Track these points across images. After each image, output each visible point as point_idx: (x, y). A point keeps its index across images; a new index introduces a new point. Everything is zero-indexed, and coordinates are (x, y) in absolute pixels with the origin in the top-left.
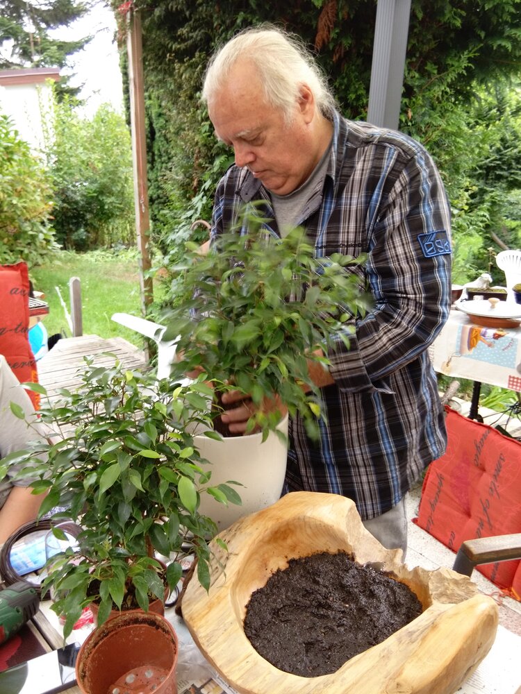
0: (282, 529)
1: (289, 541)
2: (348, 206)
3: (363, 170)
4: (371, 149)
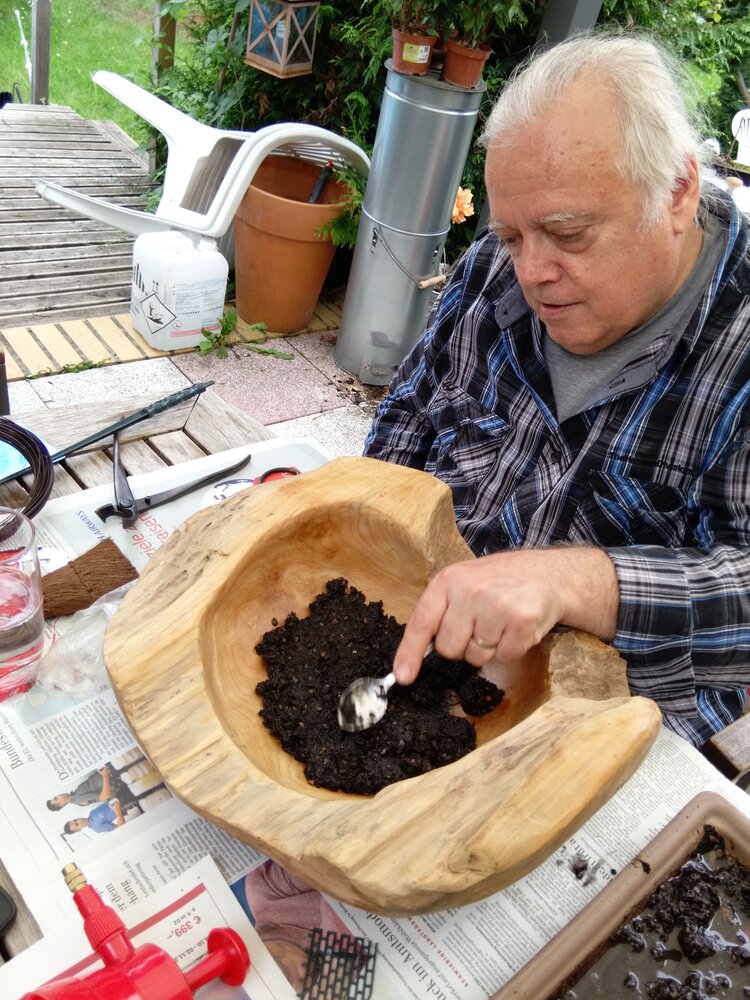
0: (318, 521)
1: (326, 541)
2: (690, 396)
3: (740, 337)
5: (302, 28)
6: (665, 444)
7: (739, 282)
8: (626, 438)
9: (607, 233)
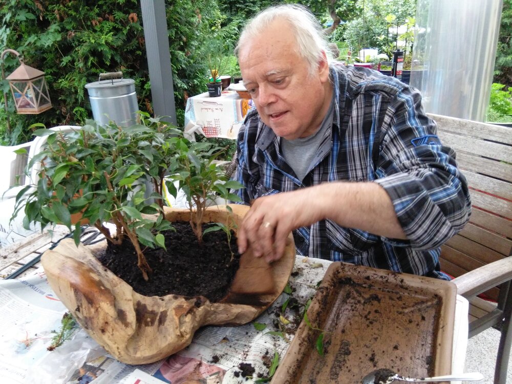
2: (351, 148)
3: (358, 116)
4: (360, 98)
5: (40, 89)
6: (350, 172)
7: (350, 94)
8: (332, 174)
9: (294, 79)
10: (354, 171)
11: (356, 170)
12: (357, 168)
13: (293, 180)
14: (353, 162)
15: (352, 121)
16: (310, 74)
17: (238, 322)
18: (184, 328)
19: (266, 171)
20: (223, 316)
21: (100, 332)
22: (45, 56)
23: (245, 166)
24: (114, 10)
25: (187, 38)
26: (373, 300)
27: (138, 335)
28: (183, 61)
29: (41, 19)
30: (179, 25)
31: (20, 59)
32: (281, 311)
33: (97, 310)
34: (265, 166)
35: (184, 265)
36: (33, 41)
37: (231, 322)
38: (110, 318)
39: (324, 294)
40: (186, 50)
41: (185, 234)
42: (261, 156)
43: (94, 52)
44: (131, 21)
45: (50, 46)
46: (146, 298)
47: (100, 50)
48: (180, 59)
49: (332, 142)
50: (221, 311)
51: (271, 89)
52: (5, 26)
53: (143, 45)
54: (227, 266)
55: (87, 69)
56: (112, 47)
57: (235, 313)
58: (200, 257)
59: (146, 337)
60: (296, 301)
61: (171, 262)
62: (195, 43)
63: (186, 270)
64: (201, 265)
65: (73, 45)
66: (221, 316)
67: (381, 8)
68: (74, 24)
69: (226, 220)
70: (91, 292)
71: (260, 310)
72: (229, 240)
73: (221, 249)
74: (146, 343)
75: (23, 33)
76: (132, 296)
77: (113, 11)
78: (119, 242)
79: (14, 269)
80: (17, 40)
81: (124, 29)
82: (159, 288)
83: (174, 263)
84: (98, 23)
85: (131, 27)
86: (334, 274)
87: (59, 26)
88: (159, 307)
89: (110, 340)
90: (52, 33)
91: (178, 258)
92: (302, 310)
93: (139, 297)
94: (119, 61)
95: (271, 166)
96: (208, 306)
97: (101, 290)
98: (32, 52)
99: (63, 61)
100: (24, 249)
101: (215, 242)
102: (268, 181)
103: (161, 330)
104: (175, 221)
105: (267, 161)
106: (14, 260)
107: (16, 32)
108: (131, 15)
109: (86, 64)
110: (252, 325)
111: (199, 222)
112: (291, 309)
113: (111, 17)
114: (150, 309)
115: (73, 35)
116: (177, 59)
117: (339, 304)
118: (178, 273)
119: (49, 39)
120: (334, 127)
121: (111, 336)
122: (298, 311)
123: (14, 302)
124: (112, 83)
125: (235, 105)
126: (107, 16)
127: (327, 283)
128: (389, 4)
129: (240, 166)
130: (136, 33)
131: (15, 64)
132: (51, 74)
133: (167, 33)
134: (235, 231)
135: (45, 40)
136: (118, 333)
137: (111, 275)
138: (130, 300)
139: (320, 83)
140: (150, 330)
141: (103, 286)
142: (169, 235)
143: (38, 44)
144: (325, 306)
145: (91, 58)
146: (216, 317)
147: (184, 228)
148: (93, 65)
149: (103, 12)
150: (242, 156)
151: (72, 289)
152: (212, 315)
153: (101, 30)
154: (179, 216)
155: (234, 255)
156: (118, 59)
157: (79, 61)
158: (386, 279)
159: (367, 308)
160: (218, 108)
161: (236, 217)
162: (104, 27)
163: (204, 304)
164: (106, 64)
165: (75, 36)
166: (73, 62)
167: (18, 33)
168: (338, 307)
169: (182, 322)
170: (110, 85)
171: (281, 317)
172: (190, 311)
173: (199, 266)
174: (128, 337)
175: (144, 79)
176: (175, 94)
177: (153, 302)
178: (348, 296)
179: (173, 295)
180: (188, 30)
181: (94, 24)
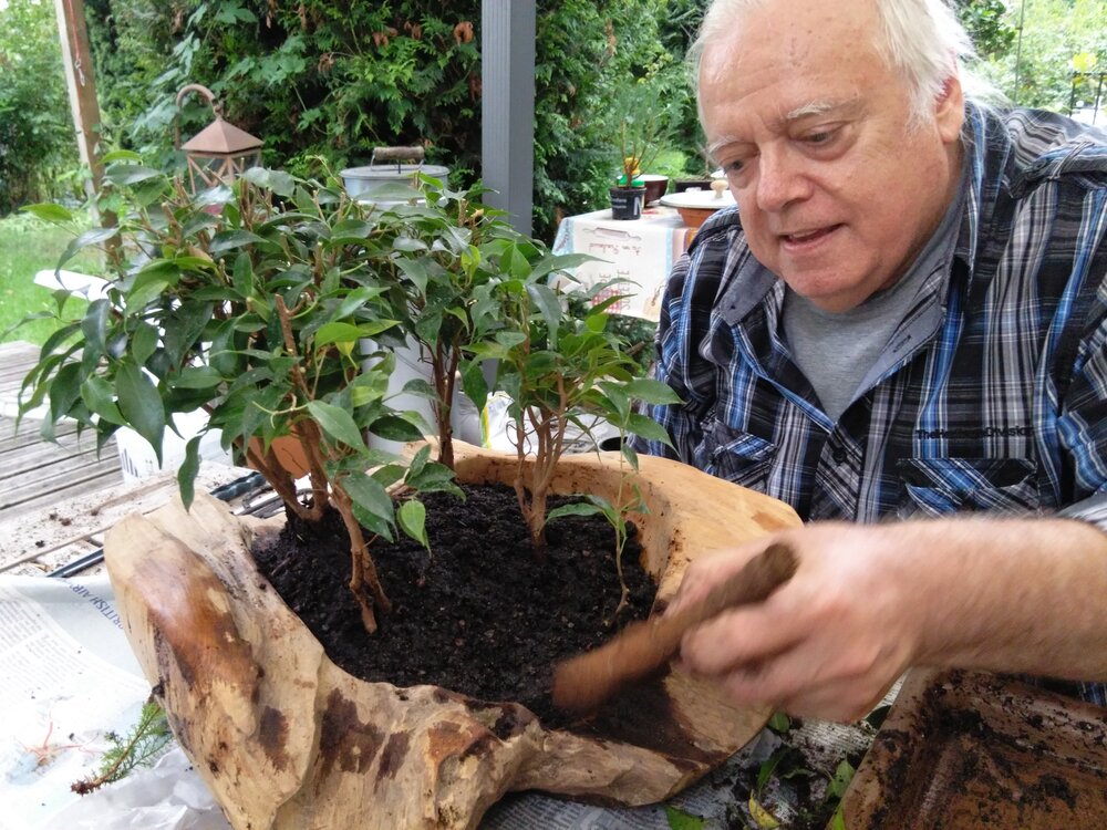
2: (997, 336)
3: (1028, 246)
4: (1045, 194)
6: (987, 405)
7: (1011, 184)
8: (930, 407)
9: (868, 132)
10: (999, 404)
11: (1004, 399)
12: (1008, 395)
13: (810, 413)
14: (997, 376)
15: (1011, 255)
16: (916, 116)
17: (620, 797)
18: (450, 798)
19: (735, 384)
20: (578, 772)
21: (207, 766)
22: (268, 107)
23: (677, 365)
24: (425, 13)
25: (578, 89)
26: (1049, 794)
27: (317, 794)
28: (563, 140)
29: (268, 23)
30: (564, 56)
31: (214, 108)
32: (754, 782)
33: (202, 702)
34: (733, 367)
35: (484, 602)
36: (245, 71)
37: (597, 792)
38: (233, 732)
39: (898, 753)
40: (573, 115)
41: (500, 518)
42: (724, 340)
43: (372, 105)
44: (459, 39)
45: (280, 82)
46: (360, 683)
47: (382, 99)
48: (556, 133)
49: (944, 309)
50: (572, 756)
51: (797, 161)
52: (192, 33)
53: (478, 96)
54: (606, 623)
55: (352, 140)
56: (409, 95)
57: (613, 771)
58: (532, 587)
59: (339, 804)
60: (801, 761)
61: (447, 589)
62: (594, 100)
63: (489, 618)
64: (530, 610)
65: (330, 85)
66: (570, 770)
67: (1037, 67)
68: (335, 39)
69: (616, 495)
70: (195, 647)
71: (690, 774)
72: (619, 550)
73: (594, 572)
74: (335, 821)
75: (229, 53)
76: (319, 671)
77: (423, 15)
78: (316, 513)
79: (78, 554)
80: (216, 68)
81: (440, 56)
82: (403, 659)
83: (457, 593)
84: (386, 40)
85: (457, 54)
86: (928, 694)
87: (304, 41)
88: (388, 717)
89: (230, 797)
90: (286, 54)
91: (469, 580)
92: (819, 793)
93: (338, 677)
94: (421, 128)
95: (749, 370)
96: (534, 737)
97: (224, 642)
98: (243, 96)
99: (303, 119)
100: (116, 509)
101: (581, 552)
102: (738, 410)
103: (385, 793)
104: (483, 483)
105: (740, 354)
106: (85, 531)
107: (216, 50)
108: (460, 27)
109: (349, 129)
110: (661, 814)
111: (538, 487)
112: (784, 782)
113: (416, 29)
114: (364, 718)
115: (331, 62)
116: (551, 134)
117: (939, 793)
118: (462, 623)
119: (278, 69)
120: (959, 266)
121: (232, 787)
122: (808, 792)
123: (47, 636)
124: (399, 170)
125: (670, 240)
126: (408, 25)
127: (907, 721)
128: (1055, 59)
129: (665, 367)
130: (465, 66)
131: (204, 118)
132: (276, 146)
133: (532, 72)
134: (639, 526)
135: (270, 69)
136: (251, 783)
137: (273, 602)
138: (310, 685)
139: (940, 143)
140: (353, 784)
141: (236, 633)
142: (457, 514)
143: (256, 78)
144: (898, 792)
145: (363, 117)
146: (554, 771)
147: (502, 502)
148: (365, 132)
149: (400, 15)
150: (674, 337)
151: (151, 628)
152: (545, 763)
153: (391, 55)
154: (493, 469)
155: (628, 595)
156: (420, 123)
157: (337, 120)
158: (1097, 734)
159: (1032, 817)
160: (630, 246)
161: (646, 489)
162: (398, 49)
163: (523, 731)
164: (394, 132)
165: (335, 65)
166: (322, 123)
167: (218, 54)
168: (937, 800)
169: (448, 778)
170: (395, 174)
171: (753, 803)
172: (477, 748)
173: (525, 610)
174: (279, 799)
175: (472, 172)
176: (534, 213)
177: (377, 699)
178: (969, 768)
179: (436, 688)
180: (582, 67)
181: (377, 40)
